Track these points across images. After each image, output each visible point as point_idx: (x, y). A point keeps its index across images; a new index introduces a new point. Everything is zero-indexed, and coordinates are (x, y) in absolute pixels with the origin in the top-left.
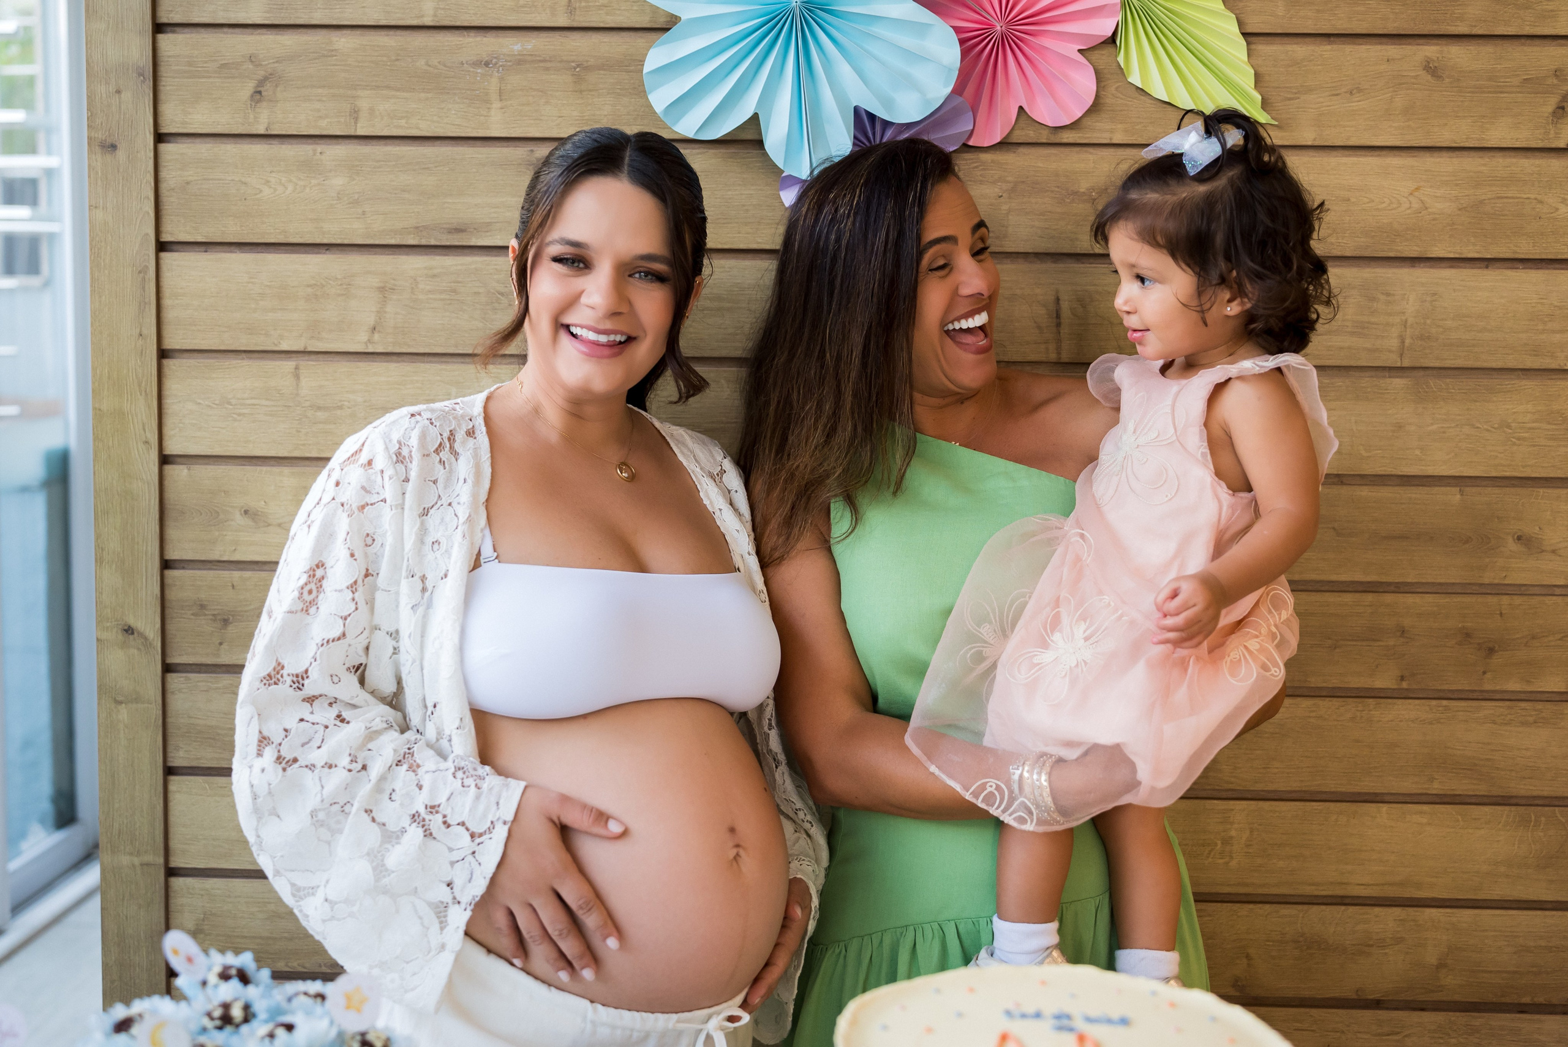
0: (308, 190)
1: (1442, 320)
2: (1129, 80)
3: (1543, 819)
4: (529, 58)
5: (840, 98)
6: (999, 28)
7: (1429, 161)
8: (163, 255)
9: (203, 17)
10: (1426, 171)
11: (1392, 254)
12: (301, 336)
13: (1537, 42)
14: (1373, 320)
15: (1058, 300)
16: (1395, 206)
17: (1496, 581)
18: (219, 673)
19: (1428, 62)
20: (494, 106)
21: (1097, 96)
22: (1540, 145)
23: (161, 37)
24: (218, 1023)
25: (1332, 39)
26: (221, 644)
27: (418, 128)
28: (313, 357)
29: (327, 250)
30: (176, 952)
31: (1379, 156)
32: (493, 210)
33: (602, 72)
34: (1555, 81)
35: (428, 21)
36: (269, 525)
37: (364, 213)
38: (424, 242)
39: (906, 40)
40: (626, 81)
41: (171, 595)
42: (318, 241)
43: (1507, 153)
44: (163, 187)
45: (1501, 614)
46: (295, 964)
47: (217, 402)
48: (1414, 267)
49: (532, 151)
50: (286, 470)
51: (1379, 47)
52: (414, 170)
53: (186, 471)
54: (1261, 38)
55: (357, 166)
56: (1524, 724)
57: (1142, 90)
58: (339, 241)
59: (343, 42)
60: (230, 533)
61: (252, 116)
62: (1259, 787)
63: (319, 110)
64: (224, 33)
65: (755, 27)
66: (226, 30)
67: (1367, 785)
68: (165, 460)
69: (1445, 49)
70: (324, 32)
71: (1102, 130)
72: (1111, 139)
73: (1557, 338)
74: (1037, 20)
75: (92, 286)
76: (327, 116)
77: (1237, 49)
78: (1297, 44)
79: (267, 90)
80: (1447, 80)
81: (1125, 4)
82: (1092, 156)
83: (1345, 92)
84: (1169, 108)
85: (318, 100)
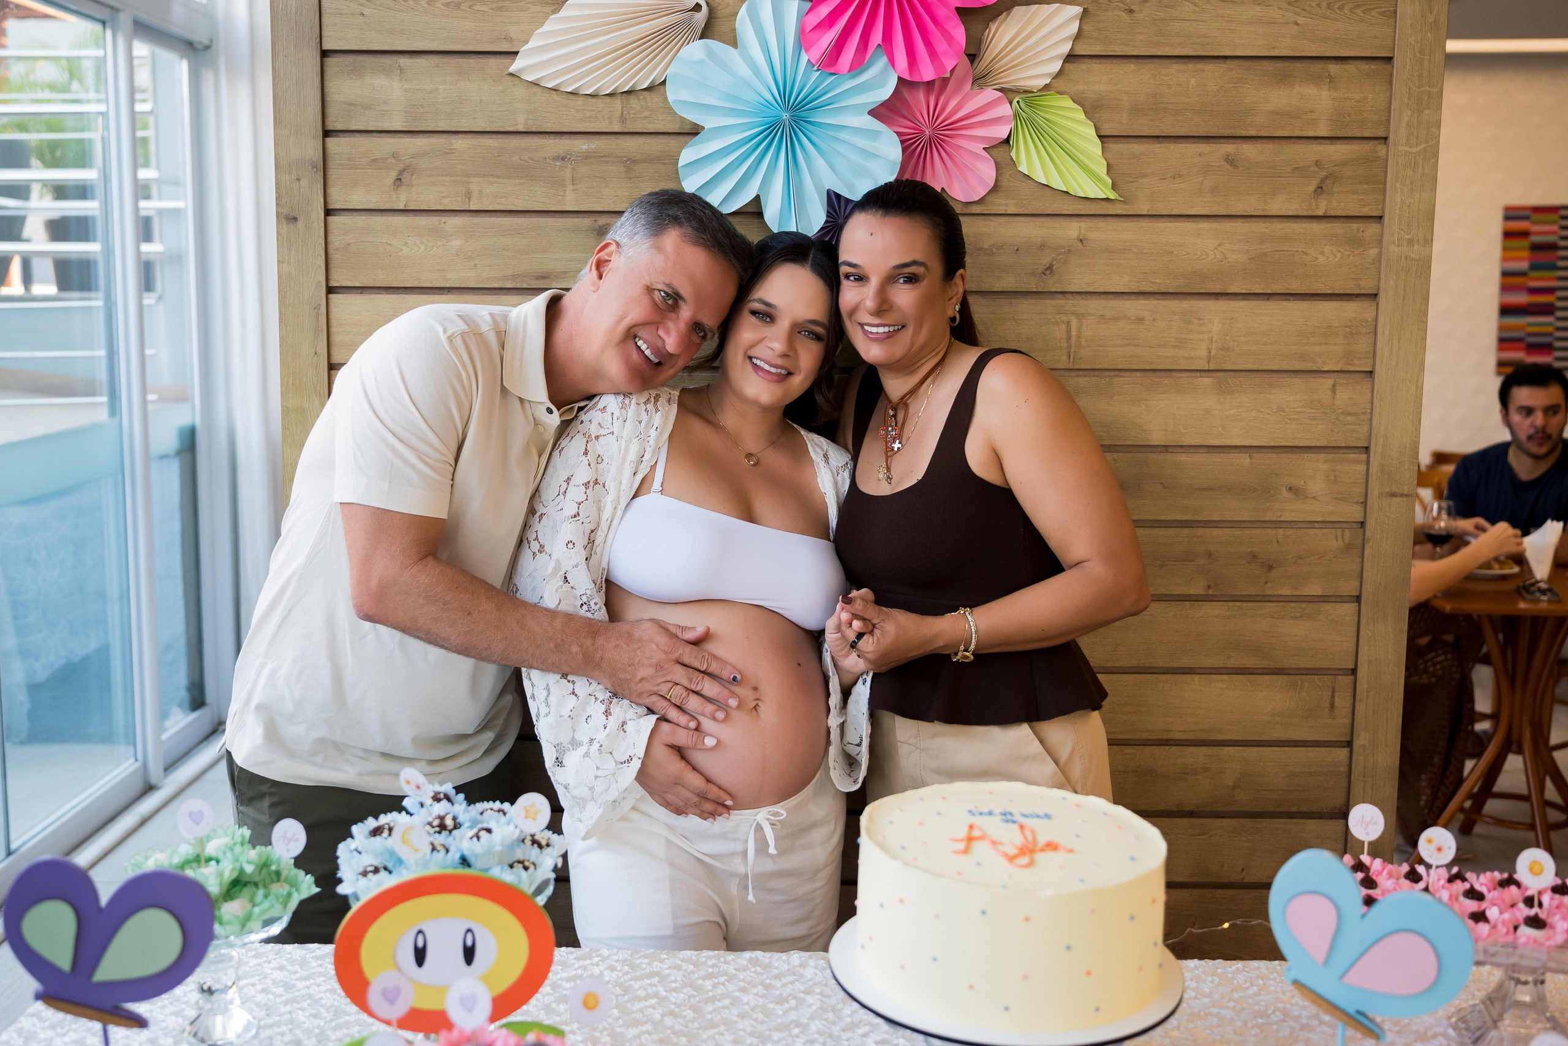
0: (435, 249)
1: (1238, 336)
2: (1020, 169)
3: (1306, 684)
4: (594, 154)
5: (817, 185)
6: (928, 133)
7: (1229, 225)
8: (331, 296)
9: (359, 125)
10: (1226, 232)
11: (1203, 291)
13: (1304, 141)
14: (1189, 337)
16: (1204, 257)
17: (1274, 519)
19: (1228, 156)
20: (568, 188)
21: (996, 181)
22: (1306, 213)
23: (328, 140)
24: (437, 829)
25: (1160, 140)
27: (514, 205)
30: (408, 782)
31: (1193, 221)
32: (568, 263)
33: (646, 164)
34: (1316, 169)
35: (521, 128)
37: (475, 265)
38: (519, 286)
39: (863, 143)
40: (665, 171)
42: (442, 285)
43: (1281, 219)
44: (331, 247)
45: (1278, 541)
48: (1217, 299)
49: (596, 220)
51: (1193, 145)
54: (1111, 139)
55: (470, 232)
56: (1294, 618)
57: (1028, 176)
58: (458, 286)
59: (459, 143)
61: (394, 196)
62: (1110, 664)
63: (442, 192)
64: (374, 137)
65: (757, 134)
66: (374, 134)
67: (1185, 662)
69: (1240, 146)
70: (445, 136)
71: (1000, 204)
72: (1006, 211)
73: (1317, 349)
74: (955, 126)
75: (280, 319)
76: (448, 197)
77: (1095, 147)
78: (1136, 143)
79: (405, 178)
80: (1241, 168)
81: (1016, 116)
82: (993, 223)
83: (1170, 177)
84: (1048, 189)
85: (442, 185)
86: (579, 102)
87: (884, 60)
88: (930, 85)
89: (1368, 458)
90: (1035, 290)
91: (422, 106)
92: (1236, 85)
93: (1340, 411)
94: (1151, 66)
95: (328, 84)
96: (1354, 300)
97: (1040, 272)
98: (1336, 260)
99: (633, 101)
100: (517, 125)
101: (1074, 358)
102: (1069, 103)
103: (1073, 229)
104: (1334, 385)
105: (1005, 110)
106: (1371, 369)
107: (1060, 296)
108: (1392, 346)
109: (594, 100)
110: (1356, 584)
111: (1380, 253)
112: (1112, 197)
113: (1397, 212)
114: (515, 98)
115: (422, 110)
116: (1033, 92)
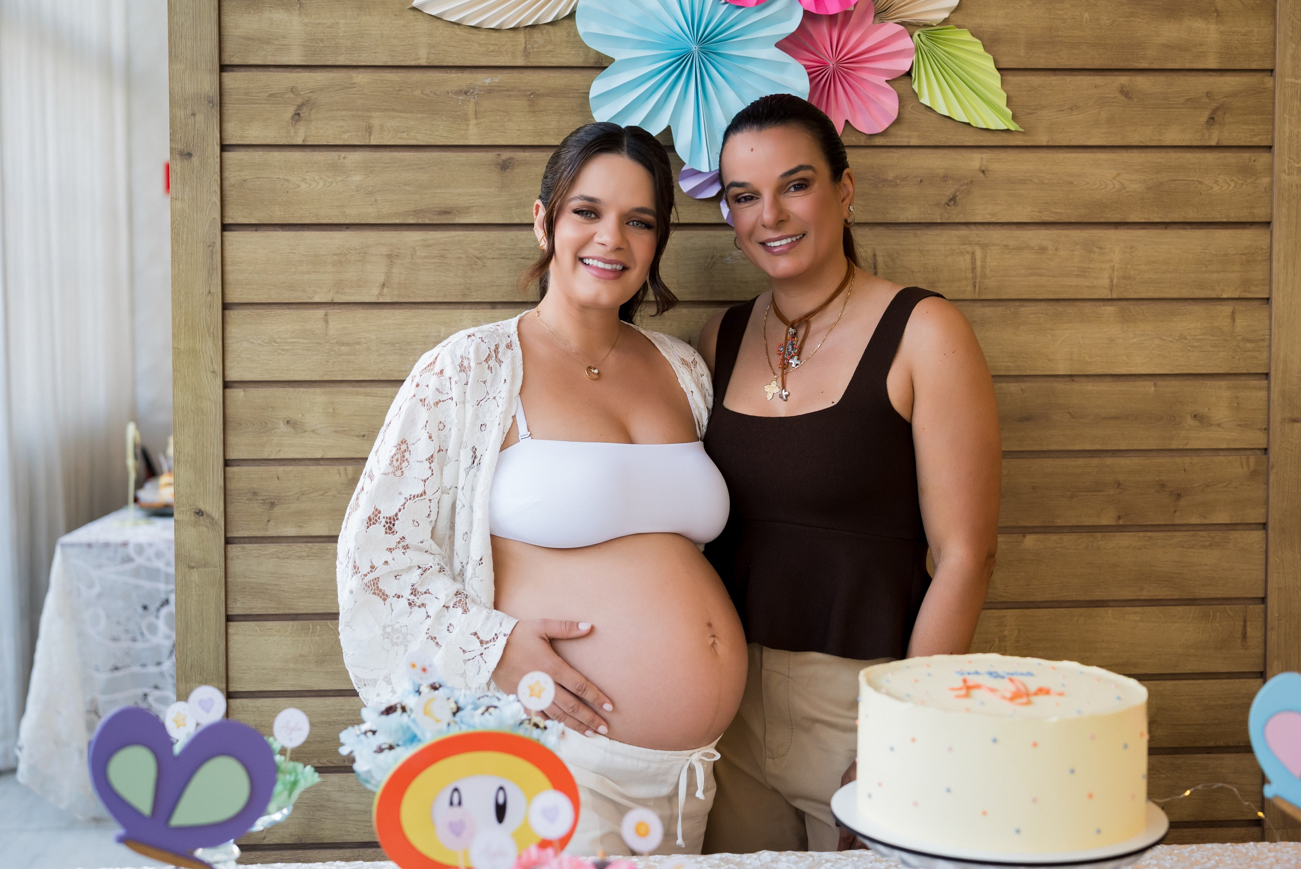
0: (334, 185)
1: (1138, 265)
2: (921, 101)
3: (1218, 614)
4: (496, 88)
6: (831, 65)
7: (1125, 156)
8: (226, 233)
9: (256, 60)
10: (1124, 162)
11: (1103, 220)
12: (329, 291)
13: (1194, 73)
14: (1091, 266)
15: (875, 255)
16: (1103, 187)
17: (1181, 447)
18: (266, 543)
19: (1123, 88)
20: (471, 122)
21: (899, 113)
22: (1199, 144)
23: (225, 74)
25: (1057, 72)
26: (269, 521)
27: (415, 139)
28: (336, 307)
29: (347, 228)
31: (1091, 152)
32: (470, 198)
33: (549, 98)
34: (1207, 100)
35: (423, 62)
36: (305, 431)
37: (376, 201)
38: (420, 221)
39: (771, 74)
40: (567, 104)
41: (231, 486)
42: (342, 222)
43: (1176, 150)
44: (226, 184)
45: (1185, 470)
47: (266, 341)
48: (1117, 229)
49: (499, 155)
50: (318, 390)
51: (1089, 78)
52: (413, 169)
53: (242, 393)
54: (1008, 72)
55: (371, 167)
56: (1203, 547)
57: (930, 108)
58: (358, 222)
59: (360, 78)
60: (275, 438)
61: (292, 132)
62: (1024, 599)
63: (342, 127)
64: (271, 72)
65: (664, 66)
66: (271, 69)
67: (1098, 595)
68: (226, 385)
69: (1133, 78)
70: (345, 70)
71: (903, 136)
72: (909, 142)
73: (1215, 276)
74: (857, 60)
75: (172, 257)
76: (348, 131)
77: (994, 80)
78: (1033, 76)
79: (304, 112)
80: (1136, 100)
81: (917, 49)
82: (896, 155)
83: (1068, 109)
84: (949, 121)
85: (342, 120)
86: (482, 36)
88: (832, 18)
89: (1269, 383)
90: (939, 221)
91: (322, 40)
92: (1128, 19)
93: (1240, 338)
95: (225, 18)
96: (1249, 228)
97: (943, 202)
98: (1230, 188)
99: (538, 37)
101: (980, 288)
102: (967, 36)
103: (975, 161)
104: (1233, 313)
105: (907, 43)
106: (1267, 296)
107: (963, 227)
108: (1287, 272)
109: (496, 34)
110: (1263, 511)
111: (1272, 182)
112: (1012, 128)
113: (1287, 141)
114: (417, 32)
115: (321, 45)
116: (933, 26)
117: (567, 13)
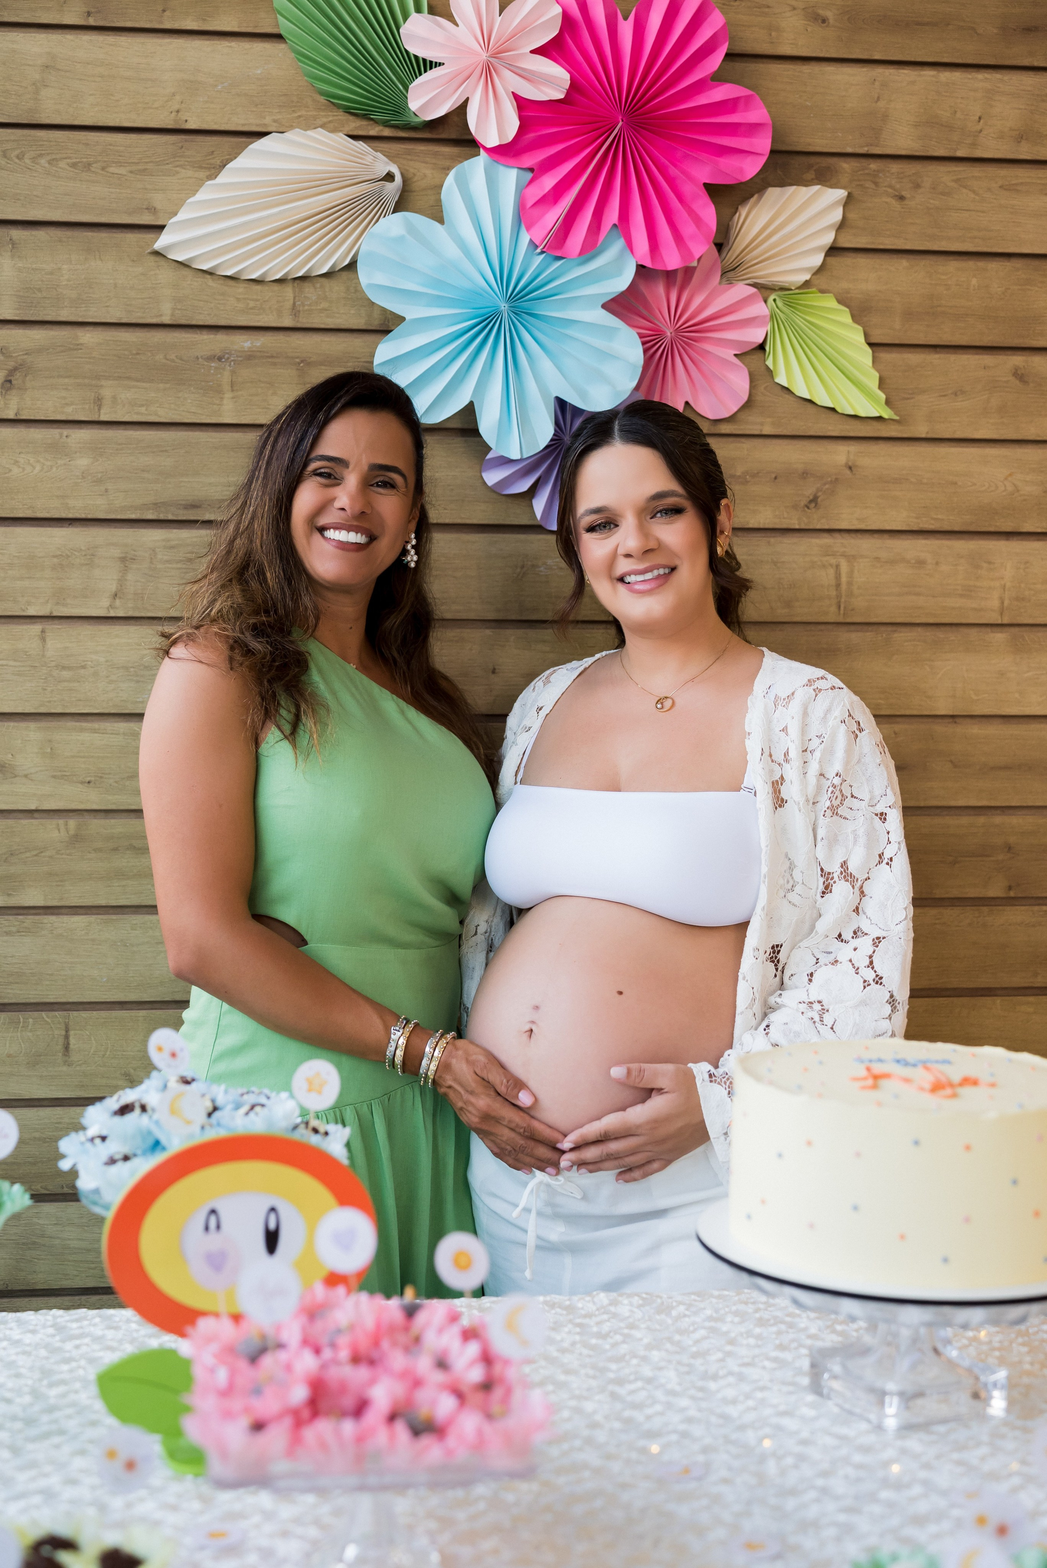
0: (54, 469)
1: (1034, 584)
2: (777, 380)
4: (258, 354)
5: (543, 390)
6: (669, 334)
7: (1019, 452)
10: (1017, 460)
11: (992, 529)
12: (47, 602)
14: (978, 584)
16: (993, 489)
19: (1017, 370)
20: (226, 396)
21: (750, 395)
25: (939, 349)
27: (157, 415)
28: (56, 622)
29: (70, 524)
31: (978, 447)
33: (323, 367)
35: (166, 320)
36: (16, 776)
37: (106, 491)
38: (162, 517)
39: (597, 342)
42: (64, 516)
46: (38, 1187)
48: (1007, 540)
50: (32, 725)
51: (977, 357)
52: (153, 452)
54: (881, 347)
55: (100, 448)
57: (787, 389)
58: (83, 516)
59: (87, 337)
61: (2, 403)
63: (65, 398)
65: (466, 329)
67: (984, 980)
69: (1029, 359)
70: (69, 328)
71: (754, 423)
72: (761, 431)
74: (701, 327)
76: (72, 404)
77: (865, 356)
78: (910, 353)
79: (17, 379)
80: (1032, 385)
81: (773, 317)
82: (746, 445)
83: (951, 394)
84: (809, 405)
85: (64, 389)
86: (240, 289)
87: (620, 243)
88: (671, 275)
90: (797, 527)
91: (40, 290)
92: (1024, 287)
94: (924, 263)
97: (802, 504)
99: (310, 291)
100: (161, 315)
101: (845, 608)
102: (833, 303)
103: (841, 454)
105: (759, 309)
107: (826, 535)
109: (258, 287)
112: (885, 416)
114: (159, 282)
115: (39, 295)
116: (791, 290)
117: (346, 262)
